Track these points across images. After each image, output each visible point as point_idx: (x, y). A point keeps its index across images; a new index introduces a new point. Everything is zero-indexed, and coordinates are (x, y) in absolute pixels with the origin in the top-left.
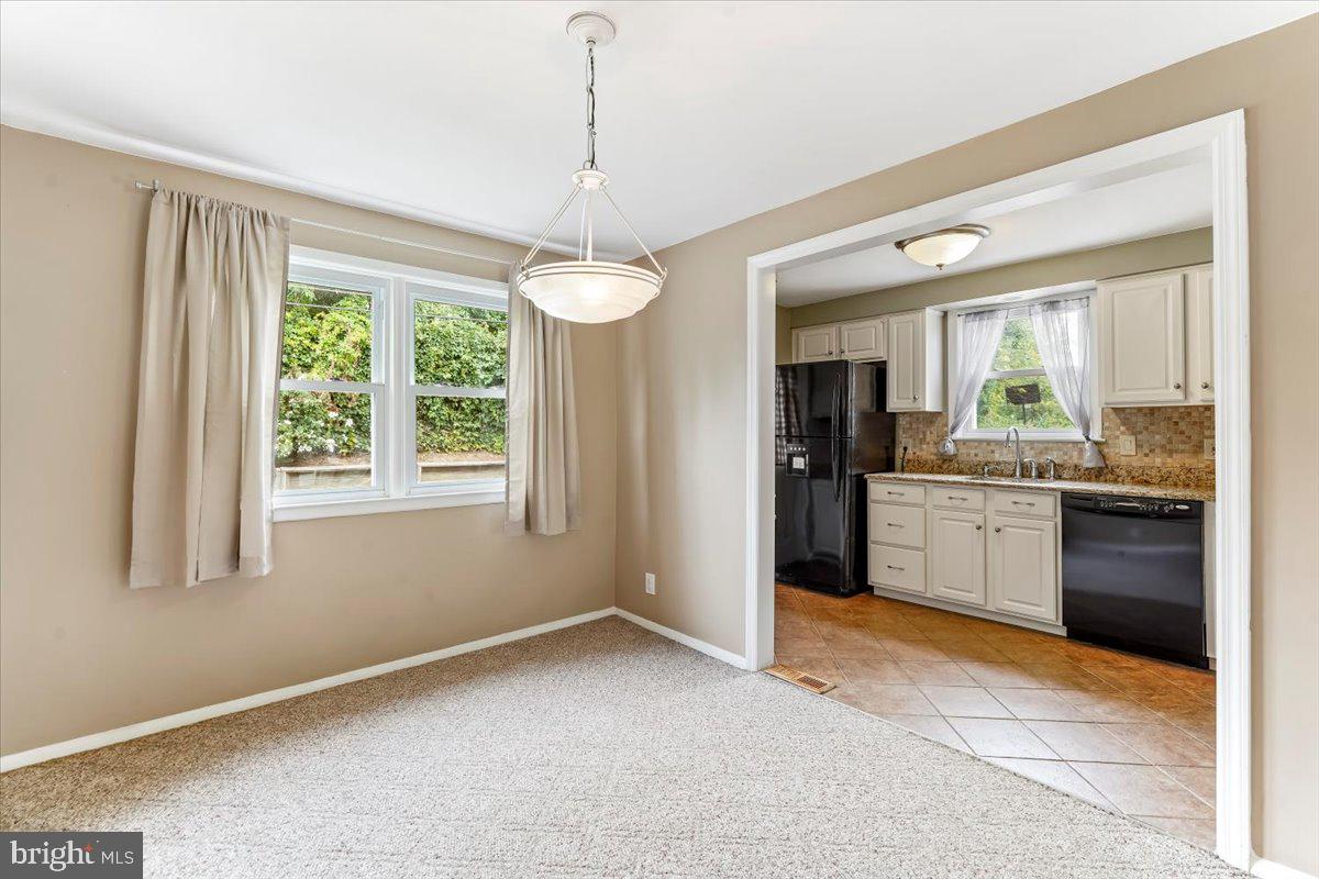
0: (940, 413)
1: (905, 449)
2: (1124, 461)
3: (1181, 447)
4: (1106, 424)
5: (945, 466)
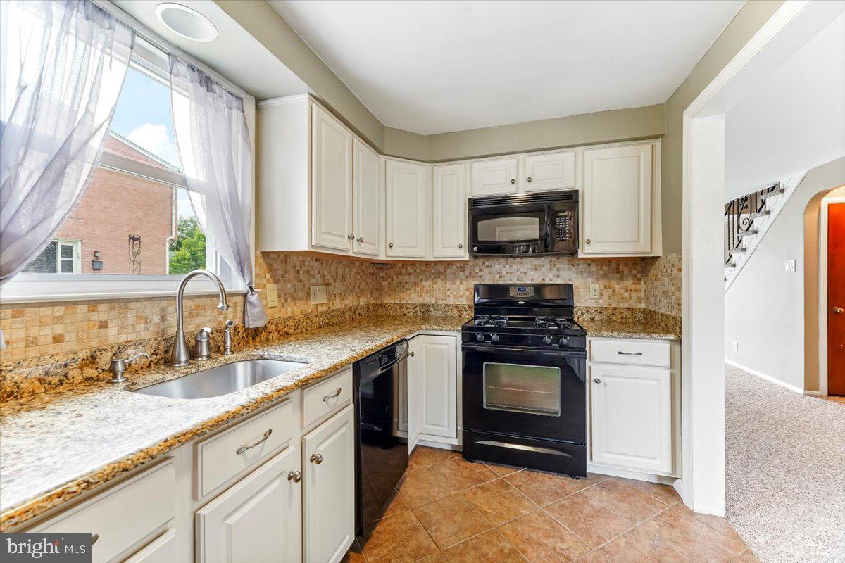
2: (269, 315)
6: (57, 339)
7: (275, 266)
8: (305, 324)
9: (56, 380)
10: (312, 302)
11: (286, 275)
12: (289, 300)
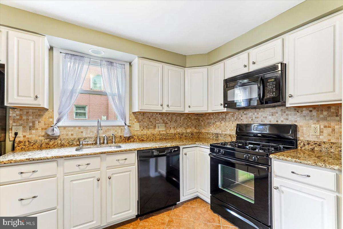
0: (48, 108)
1: (16, 133)
2: (136, 133)
5: (51, 143)
6: (72, 135)
7: (139, 117)
8: (152, 137)
9: (71, 144)
10: (157, 129)
11: (144, 120)
12: (145, 128)
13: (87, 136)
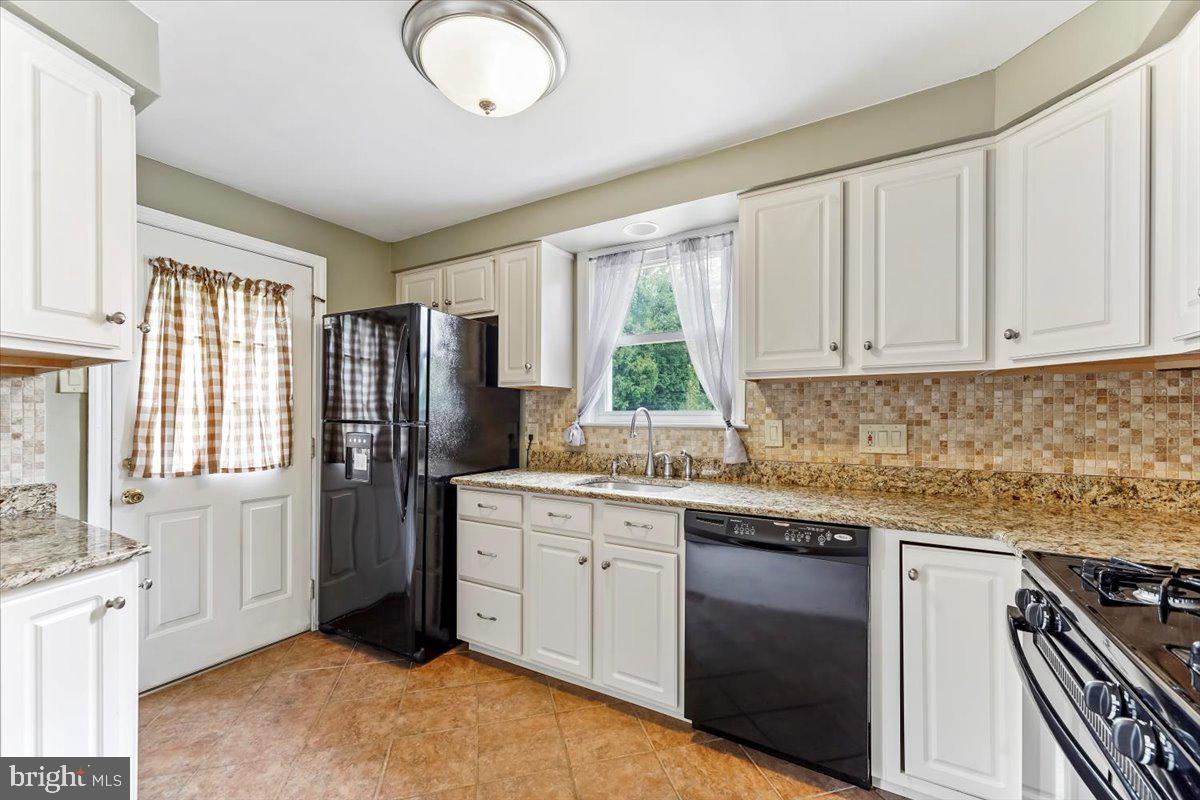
0: (569, 390)
1: (531, 437)
2: (769, 455)
3: (834, 435)
4: (750, 405)
5: (573, 461)
6: (606, 446)
7: (781, 398)
12: (807, 440)
13: (634, 452)
